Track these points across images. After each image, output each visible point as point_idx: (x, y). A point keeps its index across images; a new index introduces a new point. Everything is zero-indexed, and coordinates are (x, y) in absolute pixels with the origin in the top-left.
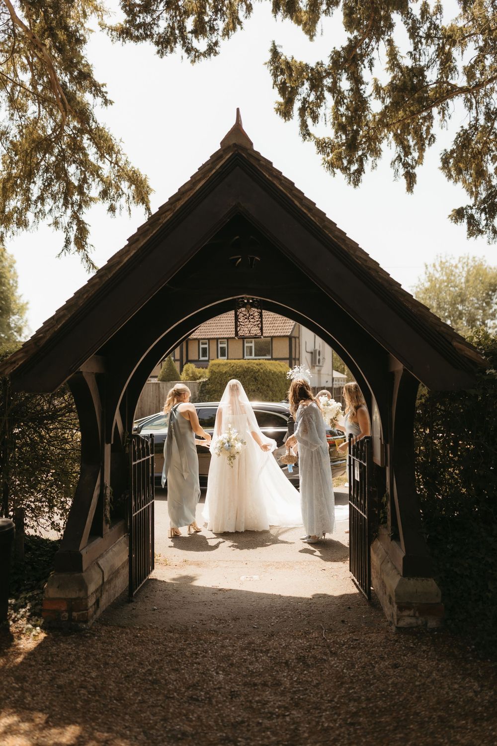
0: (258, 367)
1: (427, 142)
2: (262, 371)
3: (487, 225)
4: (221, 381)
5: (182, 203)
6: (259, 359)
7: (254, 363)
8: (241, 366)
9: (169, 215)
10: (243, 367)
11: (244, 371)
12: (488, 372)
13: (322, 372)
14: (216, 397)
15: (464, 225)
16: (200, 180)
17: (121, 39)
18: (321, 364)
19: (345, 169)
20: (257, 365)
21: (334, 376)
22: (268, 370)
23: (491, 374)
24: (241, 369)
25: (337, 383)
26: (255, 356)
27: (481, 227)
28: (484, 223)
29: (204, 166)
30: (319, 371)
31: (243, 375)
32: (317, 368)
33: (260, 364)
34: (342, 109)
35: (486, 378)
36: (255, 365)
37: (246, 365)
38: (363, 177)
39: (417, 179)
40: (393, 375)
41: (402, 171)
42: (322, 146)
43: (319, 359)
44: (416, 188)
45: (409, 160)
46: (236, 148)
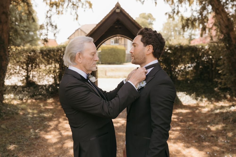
16: (110, 13)
28: (172, 16)
38: (144, 3)
46: (118, 6)
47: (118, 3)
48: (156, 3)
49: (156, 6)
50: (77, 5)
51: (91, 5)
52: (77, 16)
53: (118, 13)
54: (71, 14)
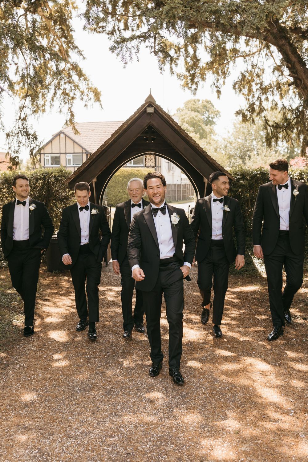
0: (137, 172)
1: (227, 75)
2: (139, 174)
3: (250, 117)
4: (115, 180)
5: (131, 121)
6: (138, 167)
7: (135, 170)
8: (127, 172)
9: (126, 126)
10: (128, 172)
11: (129, 174)
12: (240, 182)
13: (174, 175)
14: (112, 190)
15: (240, 117)
16: (137, 114)
17: (92, 33)
18: (174, 170)
19: (189, 88)
20: (137, 171)
21: (182, 177)
22: (143, 174)
23: (241, 183)
24: (127, 173)
25: (183, 181)
26: (134, 164)
27: (247, 118)
28: (249, 116)
29: (139, 109)
30: (173, 174)
31: (129, 177)
32: (171, 172)
33: (139, 171)
34: (189, 60)
35: (240, 184)
36: (135, 171)
37: (130, 171)
38: (198, 92)
39: (222, 93)
40: (204, 183)
41: (215, 89)
42: (179, 76)
43: (173, 167)
44: (221, 96)
45: (218, 84)
46: (150, 102)
47: (150, 96)
48: (219, 92)
49: (219, 97)
50: (72, 94)
51: (97, 95)
52: (72, 115)
53: (150, 114)
54: (60, 111)
